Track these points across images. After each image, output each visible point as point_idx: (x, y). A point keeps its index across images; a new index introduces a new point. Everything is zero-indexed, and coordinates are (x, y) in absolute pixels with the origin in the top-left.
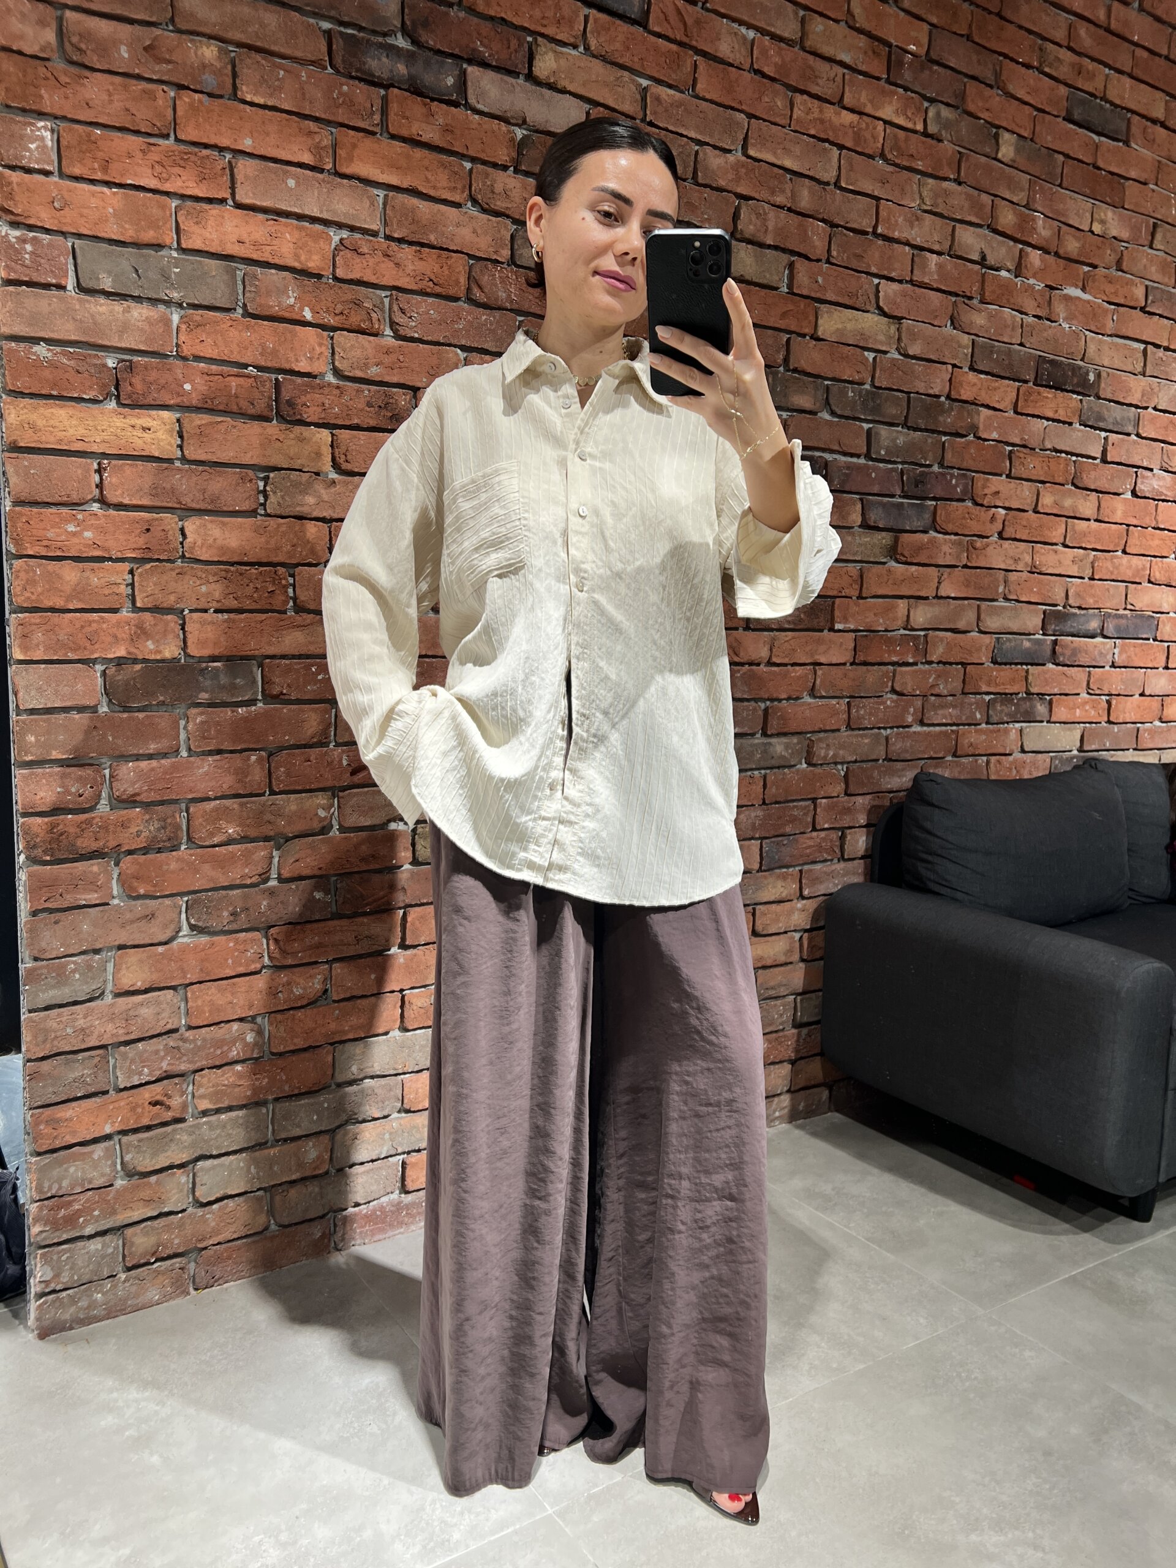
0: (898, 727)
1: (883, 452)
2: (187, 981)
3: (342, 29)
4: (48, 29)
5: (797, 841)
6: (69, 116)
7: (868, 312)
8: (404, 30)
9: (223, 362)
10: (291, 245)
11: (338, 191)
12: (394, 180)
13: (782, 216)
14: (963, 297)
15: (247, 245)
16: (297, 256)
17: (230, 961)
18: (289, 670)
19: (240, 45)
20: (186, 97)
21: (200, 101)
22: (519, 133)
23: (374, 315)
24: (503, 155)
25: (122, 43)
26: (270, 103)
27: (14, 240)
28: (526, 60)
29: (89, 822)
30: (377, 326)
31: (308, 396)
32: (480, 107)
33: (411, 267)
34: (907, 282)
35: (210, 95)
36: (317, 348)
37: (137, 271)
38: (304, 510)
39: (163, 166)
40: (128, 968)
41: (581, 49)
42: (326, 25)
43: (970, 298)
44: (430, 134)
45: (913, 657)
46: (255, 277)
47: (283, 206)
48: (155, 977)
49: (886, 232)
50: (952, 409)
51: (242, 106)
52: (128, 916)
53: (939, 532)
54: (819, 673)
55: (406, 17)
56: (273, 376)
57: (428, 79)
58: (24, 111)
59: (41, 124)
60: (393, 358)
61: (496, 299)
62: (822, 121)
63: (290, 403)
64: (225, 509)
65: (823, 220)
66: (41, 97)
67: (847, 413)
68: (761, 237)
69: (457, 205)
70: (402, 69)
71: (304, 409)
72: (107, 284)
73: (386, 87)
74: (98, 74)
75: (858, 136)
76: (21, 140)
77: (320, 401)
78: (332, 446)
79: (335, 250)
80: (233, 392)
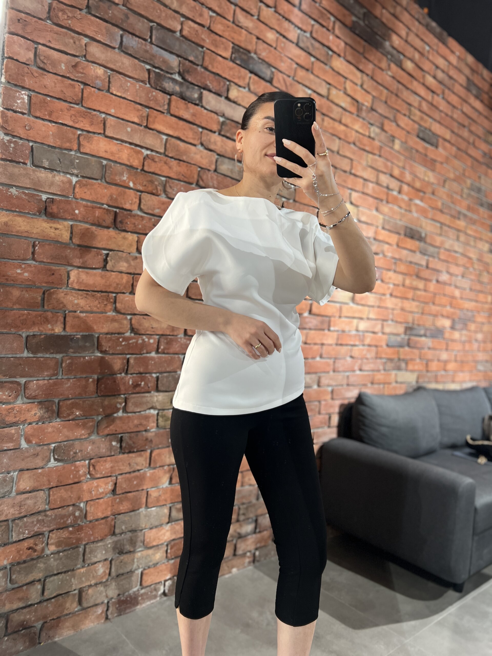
0: (352, 372)
2: (51, 486)
3: (154, 69)
4: (30, 52)
6: (36, 90)
8: (179, 73)
9: (93, 202)
10: (127, 155)
11: (148, 135)
12: (171, 133)
14: (380, 200)
15: (109, 153)
16: (129, 160)
17: (72, 476)
18: (110, 340)
19: (112, 70)
20: (88, 90)
21: (94, 91)
22: (222, 119)
23: (159, 188)
24: (215, 127)
25: (62, 62)
26: (123, 96)
27: (6, 141)
28: (226, 91)
29: (13, 409)
30: (159, 192)
31: (129, 219)
32: (207, 107)
33: (175, 169)
35: (99, 89)
36: (134, 199)
37: (60, 160)
38: (124, 269)
39: (76, 117)
40: (23, 480)
41: (247, 89)
42: (148, 67)
43: (383, 201)
44: (186, 116)
45: (359, 342)
46: (111, 167)
47: (125, 139)
48: (36, 485)
49: (354, 173)
50: (375, 244)
51: (112, 96)
52: (27, 454)
54: (324, 348)
55: (181, 68)
56: (115, 210)
57: (188, 94)
58: (16, 85)
59: (23, 92)
60: (165, 206)
62: (333, 128)
63: (120, 222)
64: (89, 266)
66: (25, 80)
69: (195, 145)
70: (177, 88)
71: (127, 225)
72: (46, 164)
73: (170, 95)
74: (51, 74)
75: (346, 135)
76: (14, 98)
77: (133, 222)
78: (137, 242)
79: (144, 158)
80: (97, 215)
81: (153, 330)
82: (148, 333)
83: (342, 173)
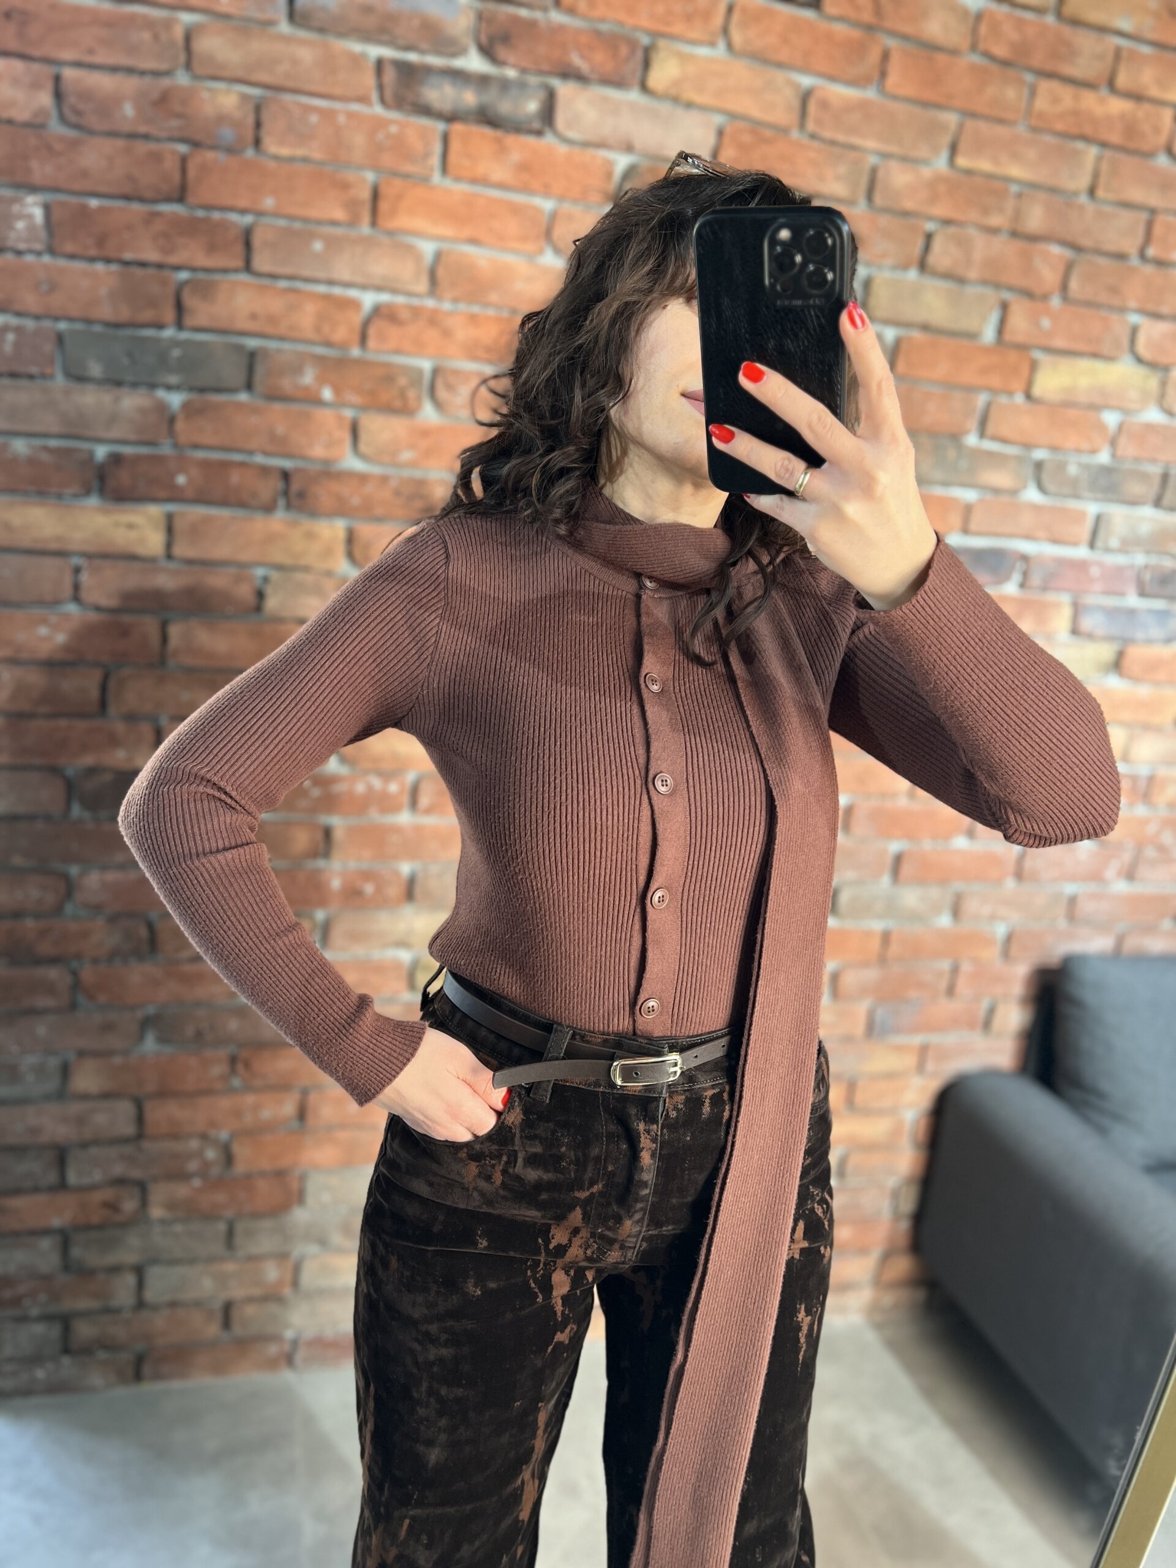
1: (1115, 540)
4: (43, 92)
6: (63, 187)
7: (1115, 360)
8: (480, 48)
9: (226, 450)
10: (314, 318)
11: (376, 252)
12: (448, 233)
13: (997, 242)
15: (261, 320)
16: (318, 329)
19: (267, 86)
20: (200, 157)
21: (215, 159)
22: (623, 161)
23: (411, 394)
25: (126, 99)
26: (298, 155)
28: (640, 66)
30: (413, 404)
31: (321, 486)
32: (572, 134)
33: (462, 335)
35: (227, 150)
36: (336, 432)
37: (131, 356)
39: (167, 237)
41: (721, 46)
42: (375, 52)
44: (497, 171)
46: (268, 354)
47: (307, 272)
48: (112, 1085)
49: (1158, 255)
51: (265, 161)
55: (480, 32)
56: (283, 463)
57: (505, 107)
58: (14, 185)
59: (31, 200)
62: (1076, 113)
63: (299, 494)
65: (1062, 243)
66: (31, 168)
68: (960, 271)
70: (471, 98)
71: (317, 501)
72: (95, 370)
73: (449, 120)
74: (98, 137)
75: (1130, 128)
76: (8, 219)
77: (336, 492)
78: (348, 541)
79: (367, 318)
80: (234, 484)
81: (397, 761)
82: (383, 767)
83: (1102, 261)
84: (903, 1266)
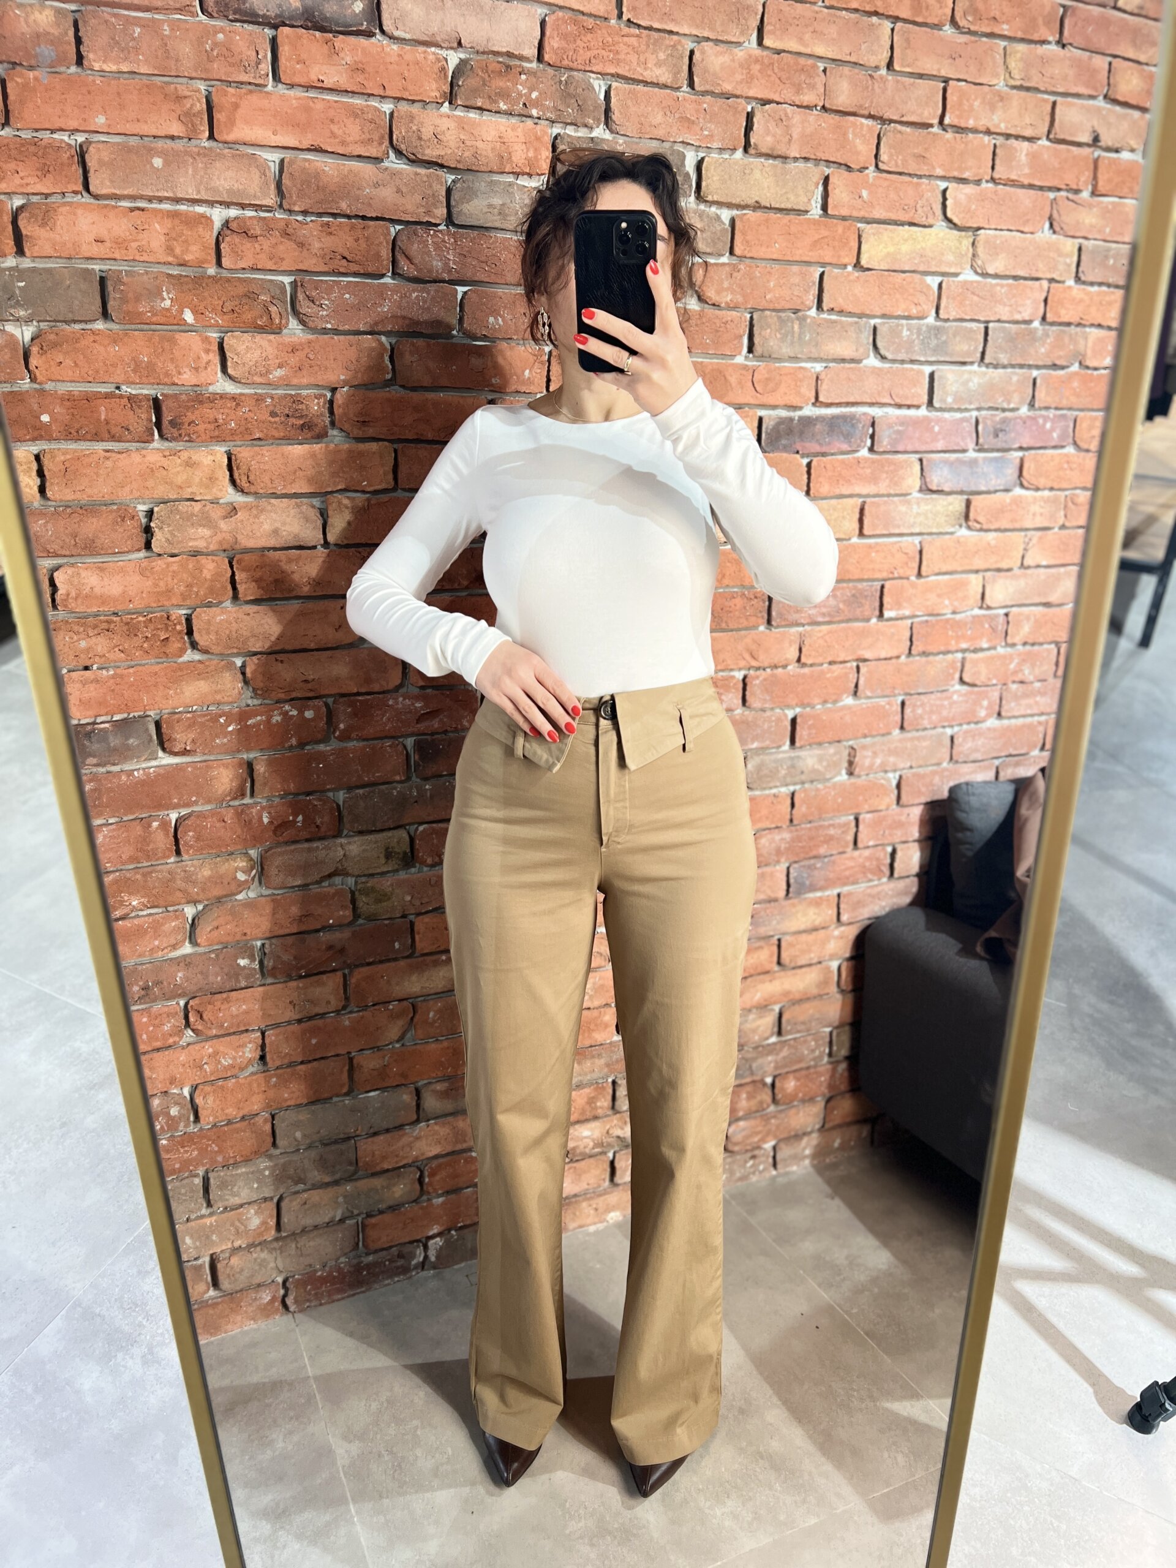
0: (969, 723)
1: (950, 400)
5: (834, 862)
7: (930, 226)
9: (87, 384)
10: (163, 238)
11: (218, 164)
12: (290, 139)
13: (812, 119)
14: (1068, 191)
15: (108, 244)
16: (170, 250)
18: (193, 723)
20: (19, 77)
21: (36, 79)
22: (453, 58)
23: (273, 309)
24: (432, 89)
26: (124, 69)
30: (277, 321)
31: (197, 412)
32: (399, 33)
33: (317, 245)
34: (987, 181)
35: (49, 70)
36: (203, 355)
38: (201, 544)
43: (1077, 191)
44: (333, 76)
45: (989, 640)
46: (120, 281)
47: (148, 192)
49: (956, 122)
50: (1047, 336)
51: (90, 77)
53: (1027, 489)
54: (863, 670)
56: (151, 394)
60: (300, 354)
61: (430, 271)
63: (173, 423)
64: (103, 552)
65: (870, 116)
67: (900, 357)
68: (781, 150)
69: (375, 159)
71: (192, 428)
73: (274, 26)
77: (211, 416)
78: (230, 467)
79: (219, 233)
80: (103, 417)
81: (310, 686)
82: (294, 695)
84: (846, 1106)
